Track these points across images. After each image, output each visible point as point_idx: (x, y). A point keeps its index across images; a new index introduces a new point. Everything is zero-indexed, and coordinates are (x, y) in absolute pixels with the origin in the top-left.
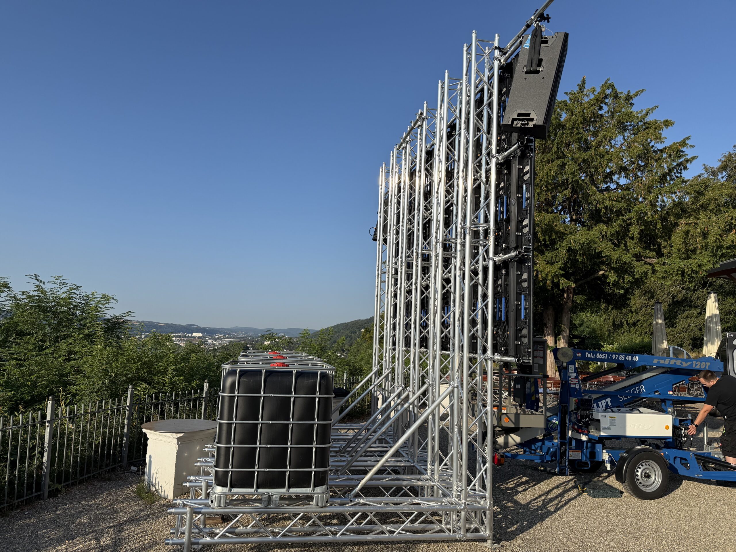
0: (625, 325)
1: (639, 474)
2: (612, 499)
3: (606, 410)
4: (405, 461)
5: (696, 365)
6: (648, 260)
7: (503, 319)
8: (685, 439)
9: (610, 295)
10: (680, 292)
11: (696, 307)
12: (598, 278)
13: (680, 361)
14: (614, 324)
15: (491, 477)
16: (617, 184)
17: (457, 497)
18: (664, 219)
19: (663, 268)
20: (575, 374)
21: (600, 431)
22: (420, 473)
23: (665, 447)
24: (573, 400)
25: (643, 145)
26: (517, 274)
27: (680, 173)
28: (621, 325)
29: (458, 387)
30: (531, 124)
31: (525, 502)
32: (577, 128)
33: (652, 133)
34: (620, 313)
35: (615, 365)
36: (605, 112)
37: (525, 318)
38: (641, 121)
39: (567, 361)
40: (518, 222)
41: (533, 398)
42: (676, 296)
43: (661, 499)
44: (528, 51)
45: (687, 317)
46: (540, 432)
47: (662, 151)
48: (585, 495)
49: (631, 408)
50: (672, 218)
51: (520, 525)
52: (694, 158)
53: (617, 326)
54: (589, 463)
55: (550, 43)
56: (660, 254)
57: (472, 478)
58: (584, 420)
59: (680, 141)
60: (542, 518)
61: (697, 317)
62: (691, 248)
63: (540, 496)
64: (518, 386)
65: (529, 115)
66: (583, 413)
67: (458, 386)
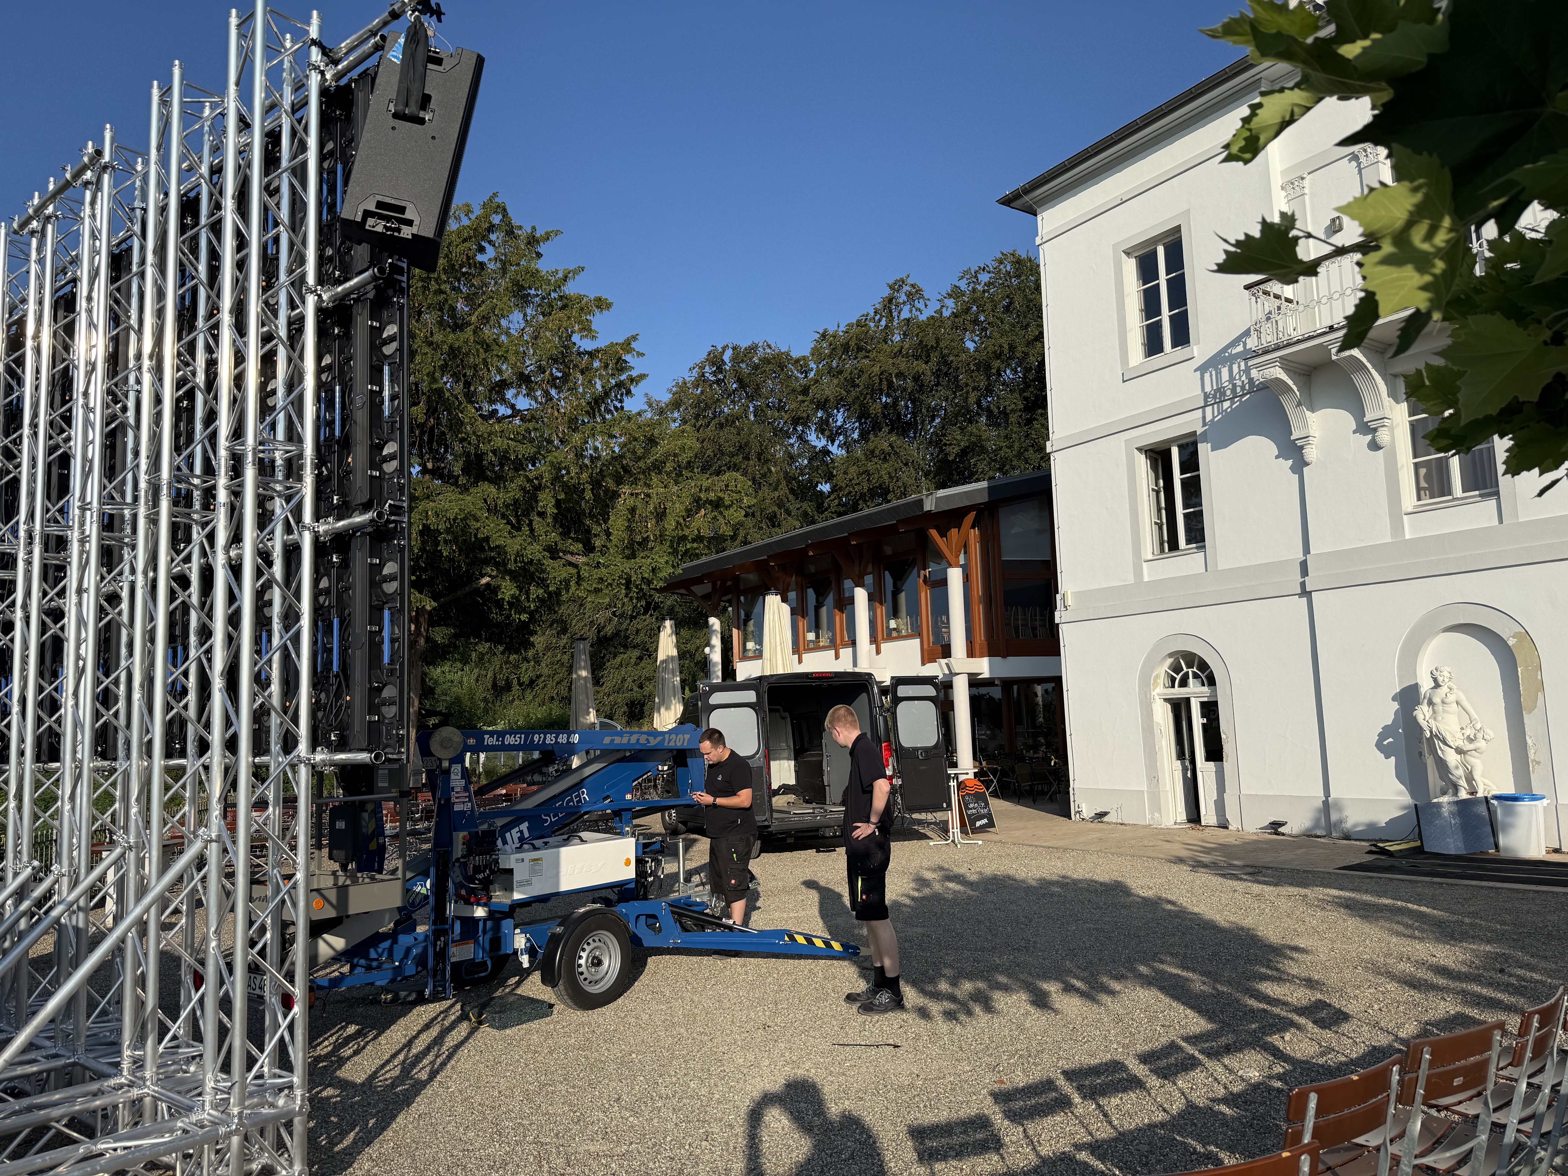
0: (516, 687)
1: (582, 962)
2: (535, 1025)
3: (521, 847)
4: (47, 1057)
5: (670, 740)
6: (569, 557)
7: (335, 668)
8: (650, 879)
9: (498, 625)
10: (610, 620)
11: (634, 647)
12: (478, 592)
13: (645, 736)
14: (495, 685)
15: (304, 1035)
16: (513, 407)
17: (215, 1106)
18: (596, 483)
19: (597, 574)
20: (463, 782)
21: (512, 890)
22: (102, 1076)
23: (619, 901)
24: (460, 836)
25: (560, 338)
26: (371, 565)
27: (621, 401)
28: (508, 687)
29: (218, 840)
30: (407, 232)
31: (364, 1077)
32: (436, 280)
33: (575, 317)
34: (507, 662)
35: (536, 755)
36: (490, 260)
37: (392, 661)
38: (555, 291)
39: (451, 756)
40: (371, 446)
41: (373, 846)
42: (603, 627)
43: (620, 1001)
44: (398, 69)
45: (621, 665)
46: (387, 917)
47: (592, 355)
48: (485, 1028)
49: (565, 837)
50: (609, 483)
51: (360, 1131)
52: (642, 377)
53: (500, 689)
54: (489, 963)
55: (447, 65)
56: (589, 548)
57: (255, 1051)
58: (481, 876)
59: (621, 340)
60: (407, 1100)
61: (636, 664)
62: (638, 538)
63: (394, 1056)
64: (341, 825)
65: (402, 210)
66: (478, 860)
67: (219, 836)
